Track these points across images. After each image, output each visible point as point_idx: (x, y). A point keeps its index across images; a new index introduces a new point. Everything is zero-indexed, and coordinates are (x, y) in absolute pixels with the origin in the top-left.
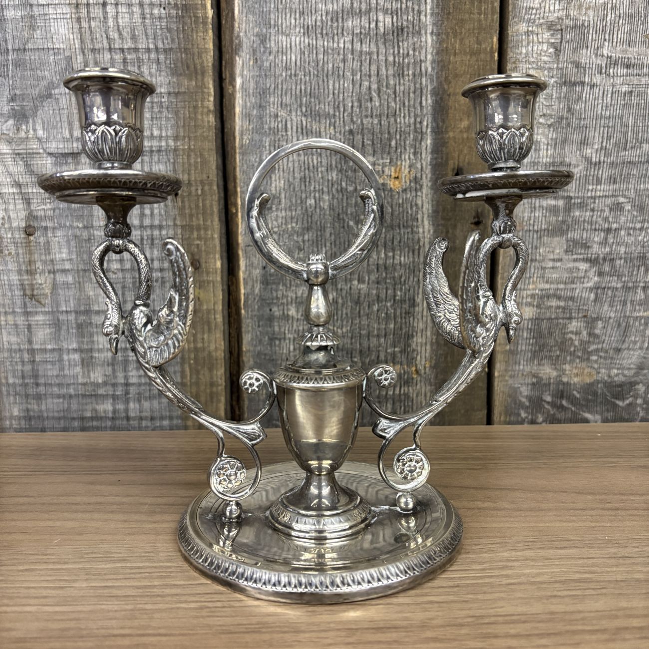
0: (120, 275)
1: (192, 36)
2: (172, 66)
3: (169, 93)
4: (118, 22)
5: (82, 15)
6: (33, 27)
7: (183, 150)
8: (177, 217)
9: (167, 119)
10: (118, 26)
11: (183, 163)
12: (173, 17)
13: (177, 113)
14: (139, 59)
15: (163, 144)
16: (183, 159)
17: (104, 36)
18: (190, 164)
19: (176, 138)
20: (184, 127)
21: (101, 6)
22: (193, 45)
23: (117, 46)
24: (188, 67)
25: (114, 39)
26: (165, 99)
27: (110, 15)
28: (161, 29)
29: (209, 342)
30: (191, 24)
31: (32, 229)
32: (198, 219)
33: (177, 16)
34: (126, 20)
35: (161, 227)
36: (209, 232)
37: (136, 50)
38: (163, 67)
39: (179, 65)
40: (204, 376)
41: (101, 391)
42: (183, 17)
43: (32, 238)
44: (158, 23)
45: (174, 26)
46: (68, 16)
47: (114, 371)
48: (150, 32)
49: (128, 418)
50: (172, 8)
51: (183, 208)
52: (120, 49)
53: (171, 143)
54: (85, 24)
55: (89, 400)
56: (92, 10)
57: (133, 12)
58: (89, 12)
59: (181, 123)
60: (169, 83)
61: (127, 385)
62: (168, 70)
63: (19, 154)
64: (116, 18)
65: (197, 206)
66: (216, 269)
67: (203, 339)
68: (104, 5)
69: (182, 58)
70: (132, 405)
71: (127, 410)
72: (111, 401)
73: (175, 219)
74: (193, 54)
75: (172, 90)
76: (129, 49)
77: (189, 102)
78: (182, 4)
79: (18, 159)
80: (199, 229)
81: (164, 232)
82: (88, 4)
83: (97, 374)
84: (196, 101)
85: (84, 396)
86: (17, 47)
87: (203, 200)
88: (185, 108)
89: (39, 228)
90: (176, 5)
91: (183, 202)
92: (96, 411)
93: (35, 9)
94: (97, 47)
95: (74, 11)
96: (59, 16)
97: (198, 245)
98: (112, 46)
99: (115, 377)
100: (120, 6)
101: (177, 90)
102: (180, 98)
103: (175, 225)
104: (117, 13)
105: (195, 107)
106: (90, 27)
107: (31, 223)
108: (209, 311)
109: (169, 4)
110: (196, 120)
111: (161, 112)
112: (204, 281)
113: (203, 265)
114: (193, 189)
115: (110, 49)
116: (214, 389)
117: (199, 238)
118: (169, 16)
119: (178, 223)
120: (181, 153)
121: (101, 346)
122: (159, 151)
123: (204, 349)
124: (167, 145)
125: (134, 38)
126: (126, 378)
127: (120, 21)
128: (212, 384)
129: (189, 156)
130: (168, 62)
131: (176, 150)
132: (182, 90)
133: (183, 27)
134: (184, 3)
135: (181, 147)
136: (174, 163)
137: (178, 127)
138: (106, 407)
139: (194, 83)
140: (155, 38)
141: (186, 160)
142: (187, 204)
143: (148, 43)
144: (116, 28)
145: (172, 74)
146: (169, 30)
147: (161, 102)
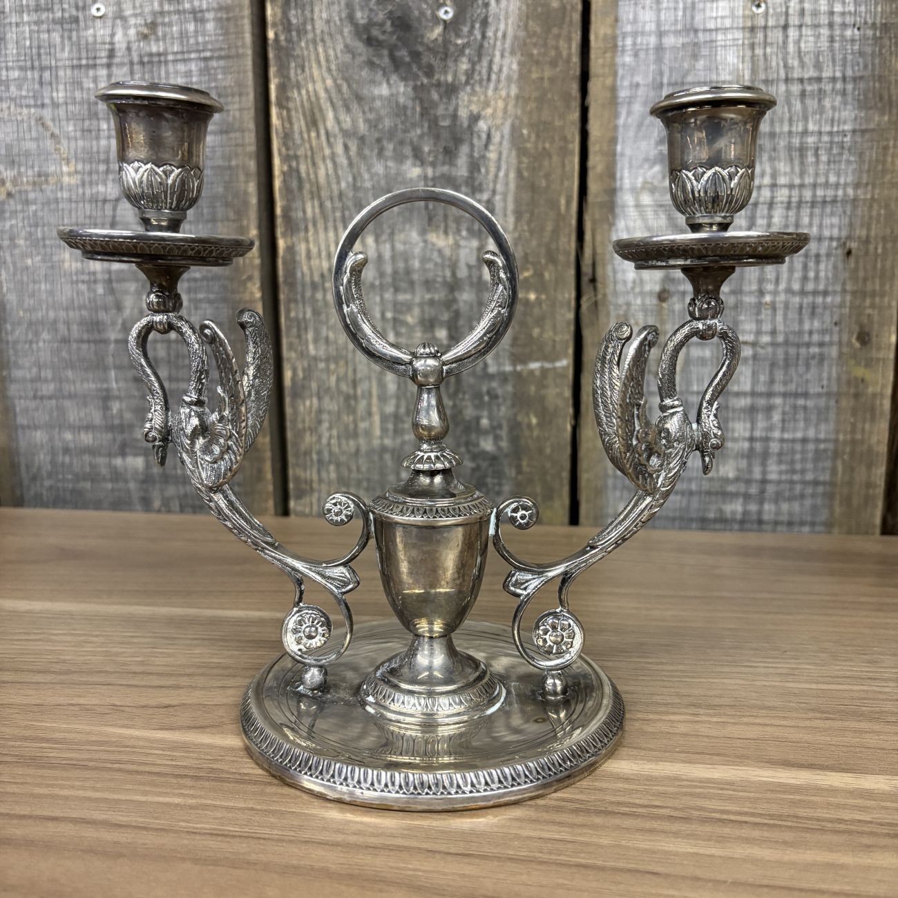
0: (770, 349)
1: (890, 61)
2: (862, 97)
3: (854, 131)
4: (799, 48)
5: (757, 41)
6: (695, 57)
7: (865, 200)
8: (848, 282)
9: (848, 162)
10: (800, 52)
11: (863, 217)
12: (868, 39)
13: (861, 155)
14: (820, 90)
15: (840, 193)
16: (862, 211)
17: (781, 64)
18: (871, 217)
19: (857, 186)
20: (869, 171)
21: (780, 29)
22: (890, 71)
23: (796, 76)
24: (881, 98)
25: (793, 68)
26: (848, 139)
27: (791, 40)
28: (853, 53)
29: (871, 433)
30: (890, 47)
31: (666, 295)
32: (874, 283)
33: (874, 37)
34: (809, 44)
35: (825, 293)
36: (886, 299)
37: (819, 79)
38: (849, 98)
39: (870, 95)
40: (861, 475)
41: (731, 488)
42: (881, 38)
43: (664, 305)
44: (849, 47)
45: (869, 50)
46: (740, 42)
47: (750, 465)
48: (839, 57)
49: (760, 522)
50: (869, 28)
51: (856, 269)
52: (798, 79)
53: (850, 192)
54: (759, 51)
55: (713, 498)
56: (769, 33)
57: (819, 34)
58: (766, 36)
59: (866, 167)
60: (856, 119)
61: (764, 481)
62: (856, 103)
63: (661, 206)
64: (798, 42)
65: (875, 268)
66: (890, 345)
67: (863, 430)
68: (786, 27)
69: (874, 87)
70: (767, 507)
71: (760, 513)
72: (741, 500)
73: (844, 284)
74: (890, 83)
75: (858, 127)
76: (810, 79)
77: (878, 142)
78: (882, 24)
79: (660, 213)
80: (873, 294)
81: (829, 299)
82: (765, 27)
83: (726, 468)
84: (887, 140)
85: (709, 493)
86: (673, 80)
87: (882, 261)
88: (872, 148)
89: (674, 293)
90: (874, 24)
91: (857, 262)
92: (721, 511)
93: (700, 35)
94: (770, 78)
95: (747, 35)
96: (728, 43)
97: (869, 315)
98: (790, 76)
99: (750, 471)
100: (804, 28)
101: (864, 127)
102: (867, 136)
103: (844, 291)
104: (801, 36)
105: (886, 148)
106: (765, 55)
107: (667, 287)
108: (874, 395)
109: (866, 23)
110: (884, 162)
111: (841, 154)
112: (872, 359)
113: (874, 339)
114: (872, 247)
115: (787, 80)
116: (871, 492)
117: (873, 306)
118: (864, 38)
119: (848, 287)
120: (861, 203)
121: (736, 435)
122: (834, 201)
123: (862, 441)
124: (845, 194)
125: (818, 66)
126: (764, 473)
127: (803, 45)
128: (869, 485)
129: (871, 207)
130: (857, 93)
131: (855, 200)
132: (872, 126)
133: (880, 50)
134: (884, 21)
135: (862, 197)
136: (850, 217)
137: (861, 171)
138: (735, 508)
139: (886, 118)
140: (844, 65)
141: (866, 213)
142: (861, 265)
143: (834, 71)
144: (797, 54)
145: (860, 108)
146: (861, 53)
147: (843, 142)
